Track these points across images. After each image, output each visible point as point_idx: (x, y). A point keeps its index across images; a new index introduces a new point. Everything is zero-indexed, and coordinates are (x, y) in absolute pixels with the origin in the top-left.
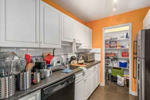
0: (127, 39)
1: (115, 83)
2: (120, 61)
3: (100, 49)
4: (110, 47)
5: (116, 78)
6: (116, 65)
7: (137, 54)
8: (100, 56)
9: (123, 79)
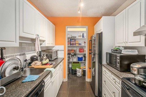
0: (83, 38)
1: (75, 75)
2: (78, 56)
3: (63, 46)
4: (71, 44)
5: (76, 71)
6: (75, 60)
7: (91, 50)
8: (64, 53)
9: (81, 70)
